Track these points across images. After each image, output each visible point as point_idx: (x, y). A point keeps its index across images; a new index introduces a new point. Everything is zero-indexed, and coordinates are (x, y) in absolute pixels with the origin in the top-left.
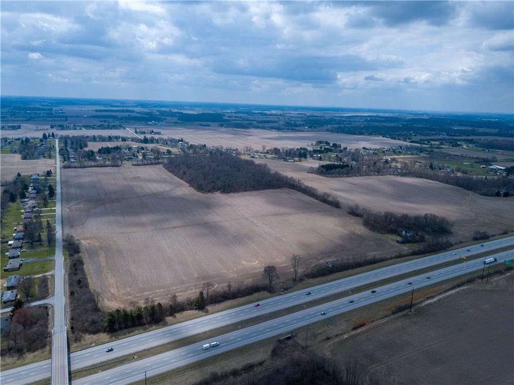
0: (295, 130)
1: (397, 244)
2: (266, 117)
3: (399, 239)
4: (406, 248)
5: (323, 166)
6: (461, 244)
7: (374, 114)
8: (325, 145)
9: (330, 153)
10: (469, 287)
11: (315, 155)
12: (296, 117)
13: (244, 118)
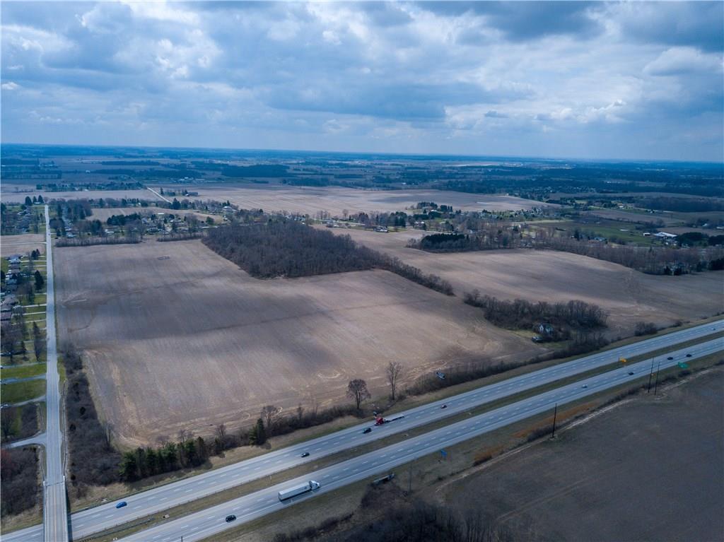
0: (389, 187)
1: (534, 344)
2: (348, 170)
3: (535, 336)
4: (545, 349)
5: (428, 238)
6: (619, 341)
7: (498, 164)
8: (431, 207)
9: (437, 220)
10: (631, 400)
11: (417, 223)
12: (389, 169)
13: (317, 171)
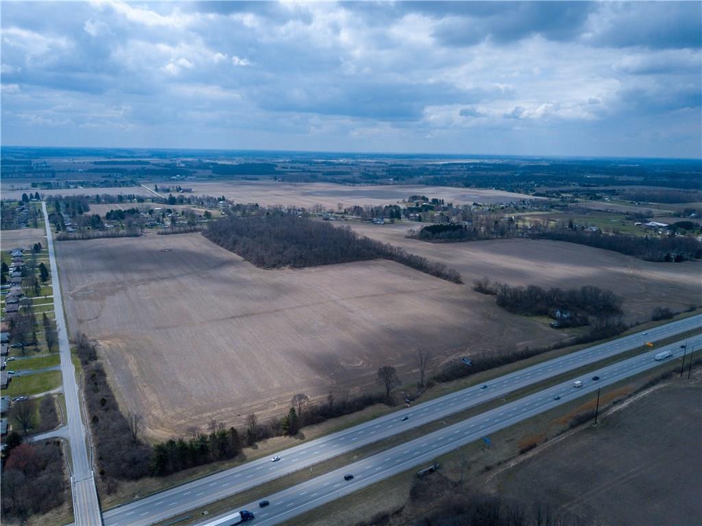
0: (377, 182)
1: (553, 330)
2: (334, 168)
3: (553, 322)
4: (566, 335)
5: (426, 229)
6: (638, 326)
7: (478, 161)
8: (422, 201)
9: (430, 212)
11: (412, 215)
12: (374, 167)
13: (304, 169)
